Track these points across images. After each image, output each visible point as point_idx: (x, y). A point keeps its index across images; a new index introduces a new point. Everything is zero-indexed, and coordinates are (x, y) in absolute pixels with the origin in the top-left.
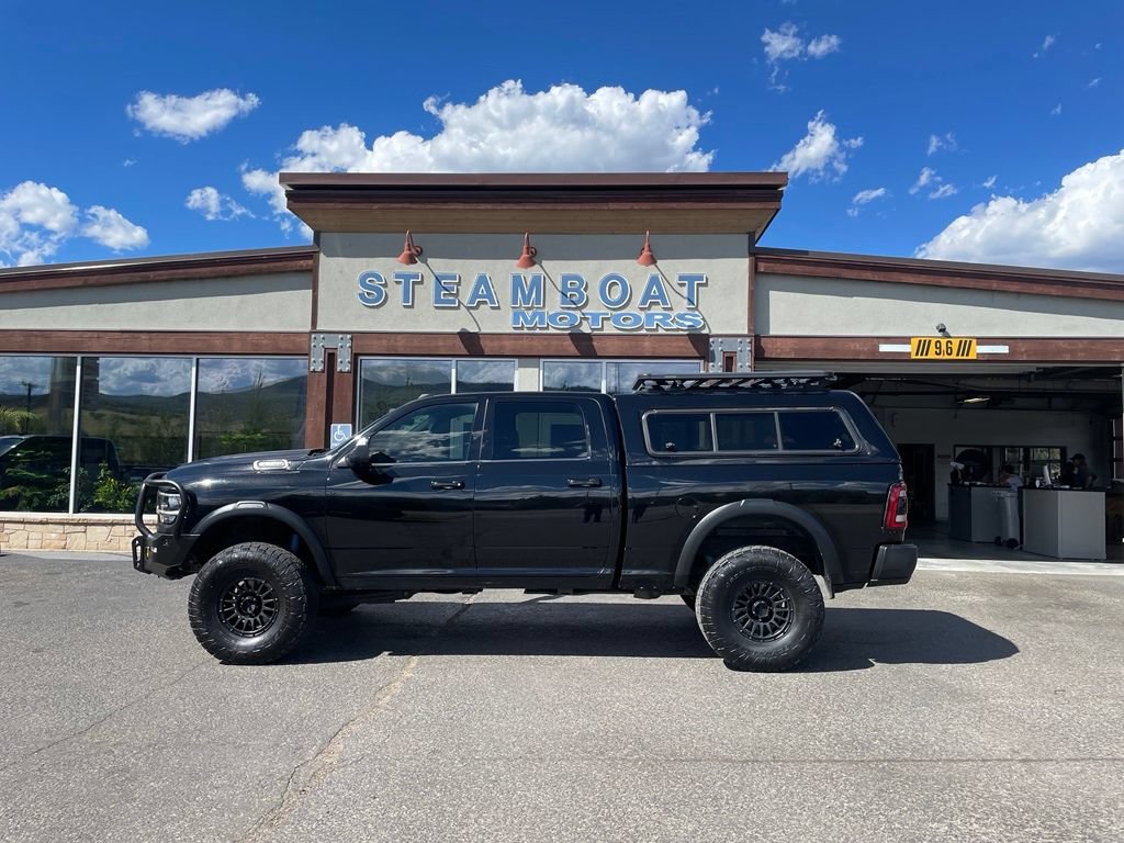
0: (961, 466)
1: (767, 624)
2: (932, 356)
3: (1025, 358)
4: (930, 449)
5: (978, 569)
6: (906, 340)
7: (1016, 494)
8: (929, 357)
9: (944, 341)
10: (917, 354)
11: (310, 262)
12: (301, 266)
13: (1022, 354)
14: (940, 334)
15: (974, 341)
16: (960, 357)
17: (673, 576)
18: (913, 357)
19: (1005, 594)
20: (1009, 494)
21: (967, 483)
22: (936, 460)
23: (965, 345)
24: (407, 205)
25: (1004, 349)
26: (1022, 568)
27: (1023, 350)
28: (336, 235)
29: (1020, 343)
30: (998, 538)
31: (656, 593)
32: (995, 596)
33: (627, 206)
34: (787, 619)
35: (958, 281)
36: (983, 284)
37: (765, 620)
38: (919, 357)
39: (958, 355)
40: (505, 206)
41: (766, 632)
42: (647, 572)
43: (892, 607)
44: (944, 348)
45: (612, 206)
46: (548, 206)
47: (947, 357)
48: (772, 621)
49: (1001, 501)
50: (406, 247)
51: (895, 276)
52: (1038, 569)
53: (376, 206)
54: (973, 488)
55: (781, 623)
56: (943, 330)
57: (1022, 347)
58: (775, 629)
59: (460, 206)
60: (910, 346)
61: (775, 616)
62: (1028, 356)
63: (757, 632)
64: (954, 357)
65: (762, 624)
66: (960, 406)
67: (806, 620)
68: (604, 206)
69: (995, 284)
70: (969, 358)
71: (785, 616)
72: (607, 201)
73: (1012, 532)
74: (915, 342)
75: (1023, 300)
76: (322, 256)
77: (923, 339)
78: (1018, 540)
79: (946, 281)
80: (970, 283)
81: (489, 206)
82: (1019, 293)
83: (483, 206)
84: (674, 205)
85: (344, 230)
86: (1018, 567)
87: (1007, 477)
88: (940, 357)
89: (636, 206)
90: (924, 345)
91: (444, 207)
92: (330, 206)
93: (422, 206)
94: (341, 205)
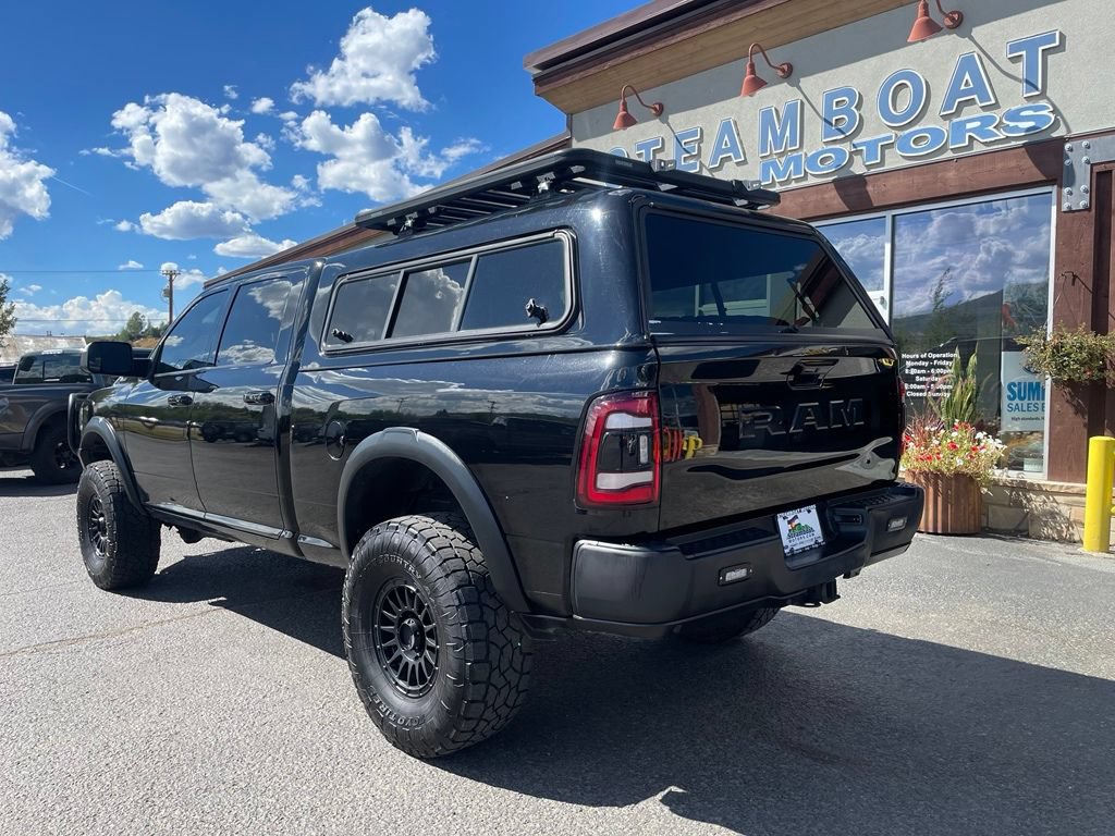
24: (635, 54)
28: (585, 113)
81: (721, 22)
83: (714, 24)
91: (673, 41)
92: (568, 80)
93: (650, 49)
94: (577, 76)
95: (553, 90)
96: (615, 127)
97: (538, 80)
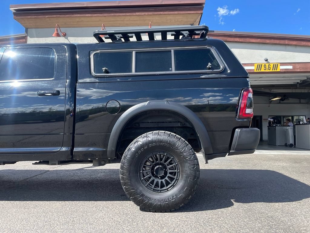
0: (272, 120)
1: (163, 180)
2: (263, 70)
3: (299, 71)
4: (261, 117)
5: (281, 153)
6: (252, 65)
7: (293, 128)
8: (261, 71)
9: (267, 65)
10: (257, 70)
11: (24, 40)
12: (21, 42)
13: (298, 69)
14: (266, 62)
15: (279, 64)
16: (274, 71)
17: (106, 151)
18: (255, 71)
19: (296, 162)
20: (290, 128)
21: (275, 125)
22: (263, 120)
23: (276, 66)
24: (58, 16)
25: (290, 67)
26: (298, 153)
27: (298, 67)
28: (34, 29)
29: (297, 65)
30: (286, 144)
31: (103, 163)
32: (292, 163)
33: (143, 14)
34: (176, 177)
35: (272, 41)
36: (282, 42)
37: (162, 178)
38: (258, 71)
39: (273, 70)
40: (96, 15)
41: (162, 186)
42: (91, 149)
43: (247, 168)
44: (267, 67)
45: (137, 14)
46: (112, 14)
47: (268, 71)
48: (166, 178)
49: (287, 130)
50: (56, 30)
51: (248, 40)
52: (305, 153)
53: (47, 16)
54: (276, 127)
55: (172, 179)
56: (267, 60)
57: (298, 66)
58: (167, 183)
59: (79, 15)
60: (254, 67)
61: (168, 175)
62: (300, 69)
63: (157, 185)
64: (271, 71)
65: (160, 181)
66: (271, 102)
67: (187, 177)
68: (134, 14)
69: (287, 42)
70: (277, 71)
71: (175, 175)
72: (135, 12)
73: (291, 141)
74: (256, 65)
75: (298, 48)
76: (28, 37)
77: (259, 64)
78: (293, 144)
79: (268, 41)
80: (277, 41)
81: (90, 15)
82: (296, 45)
83: (87, 15)
84: (161, 13)
85: (37, 27)
86: (296, 153)
87: (288, 123)
88: (266, 71)
89: (146, 13)
90: (259, 66)
91: (72, 16)
92: (29, 17)
93: (64, 16)
94: (33, 17)
95: (23, 19)
96: (53, 35)
97: (15, 14)
